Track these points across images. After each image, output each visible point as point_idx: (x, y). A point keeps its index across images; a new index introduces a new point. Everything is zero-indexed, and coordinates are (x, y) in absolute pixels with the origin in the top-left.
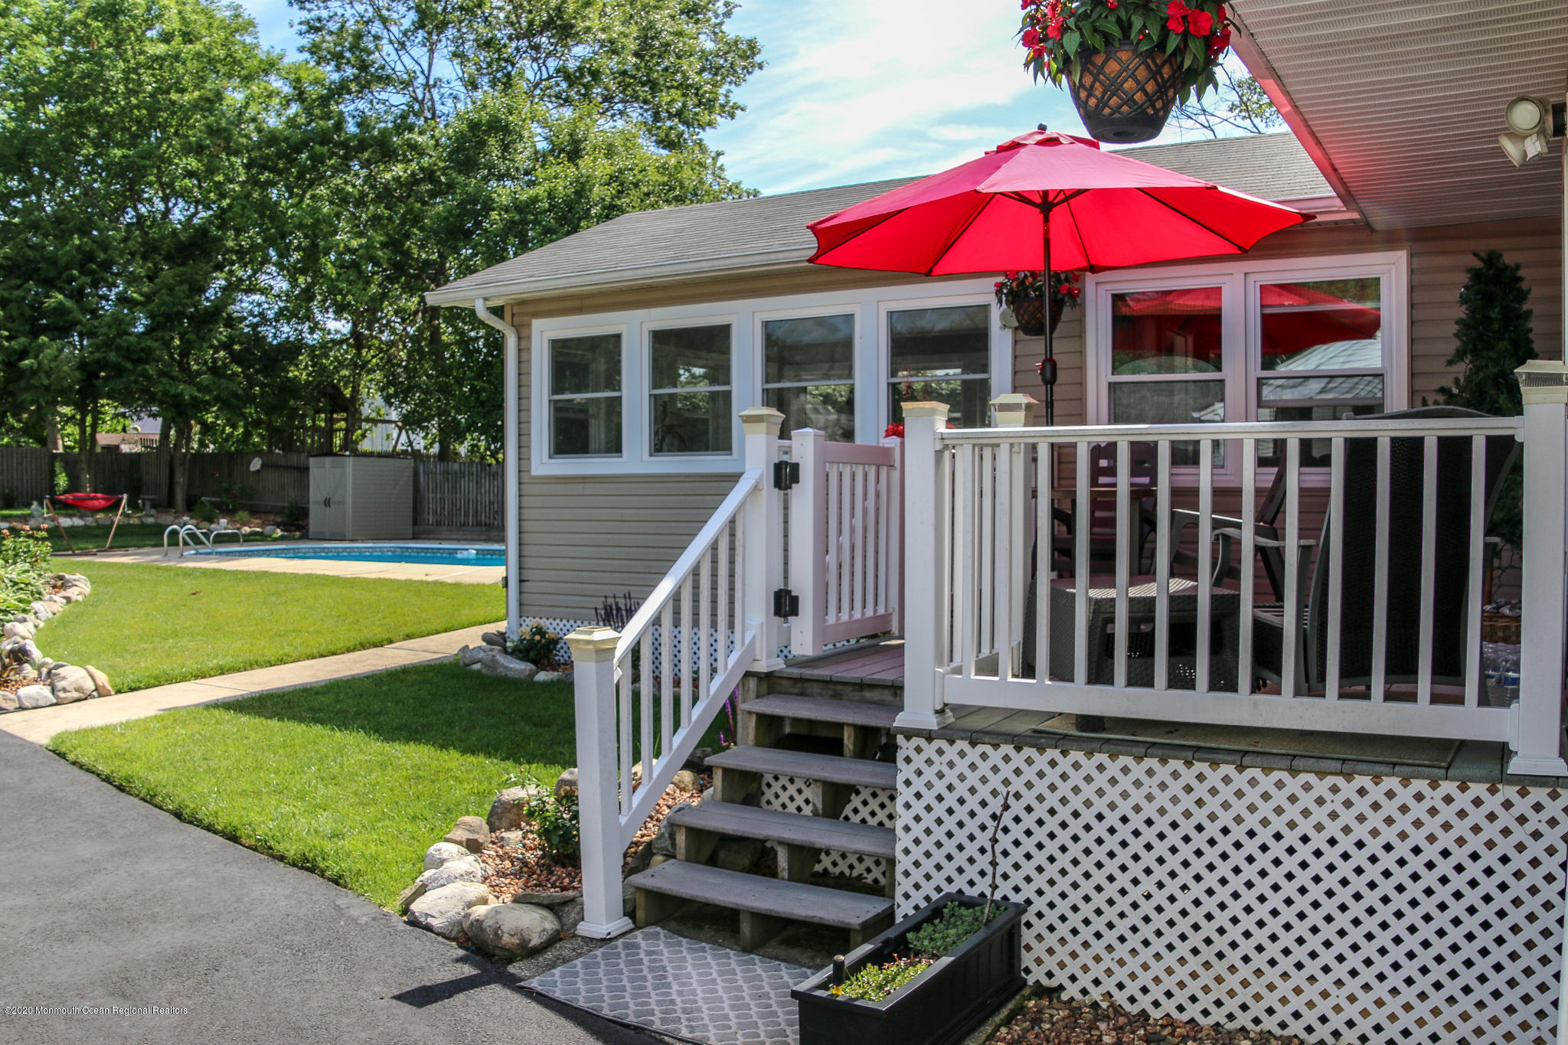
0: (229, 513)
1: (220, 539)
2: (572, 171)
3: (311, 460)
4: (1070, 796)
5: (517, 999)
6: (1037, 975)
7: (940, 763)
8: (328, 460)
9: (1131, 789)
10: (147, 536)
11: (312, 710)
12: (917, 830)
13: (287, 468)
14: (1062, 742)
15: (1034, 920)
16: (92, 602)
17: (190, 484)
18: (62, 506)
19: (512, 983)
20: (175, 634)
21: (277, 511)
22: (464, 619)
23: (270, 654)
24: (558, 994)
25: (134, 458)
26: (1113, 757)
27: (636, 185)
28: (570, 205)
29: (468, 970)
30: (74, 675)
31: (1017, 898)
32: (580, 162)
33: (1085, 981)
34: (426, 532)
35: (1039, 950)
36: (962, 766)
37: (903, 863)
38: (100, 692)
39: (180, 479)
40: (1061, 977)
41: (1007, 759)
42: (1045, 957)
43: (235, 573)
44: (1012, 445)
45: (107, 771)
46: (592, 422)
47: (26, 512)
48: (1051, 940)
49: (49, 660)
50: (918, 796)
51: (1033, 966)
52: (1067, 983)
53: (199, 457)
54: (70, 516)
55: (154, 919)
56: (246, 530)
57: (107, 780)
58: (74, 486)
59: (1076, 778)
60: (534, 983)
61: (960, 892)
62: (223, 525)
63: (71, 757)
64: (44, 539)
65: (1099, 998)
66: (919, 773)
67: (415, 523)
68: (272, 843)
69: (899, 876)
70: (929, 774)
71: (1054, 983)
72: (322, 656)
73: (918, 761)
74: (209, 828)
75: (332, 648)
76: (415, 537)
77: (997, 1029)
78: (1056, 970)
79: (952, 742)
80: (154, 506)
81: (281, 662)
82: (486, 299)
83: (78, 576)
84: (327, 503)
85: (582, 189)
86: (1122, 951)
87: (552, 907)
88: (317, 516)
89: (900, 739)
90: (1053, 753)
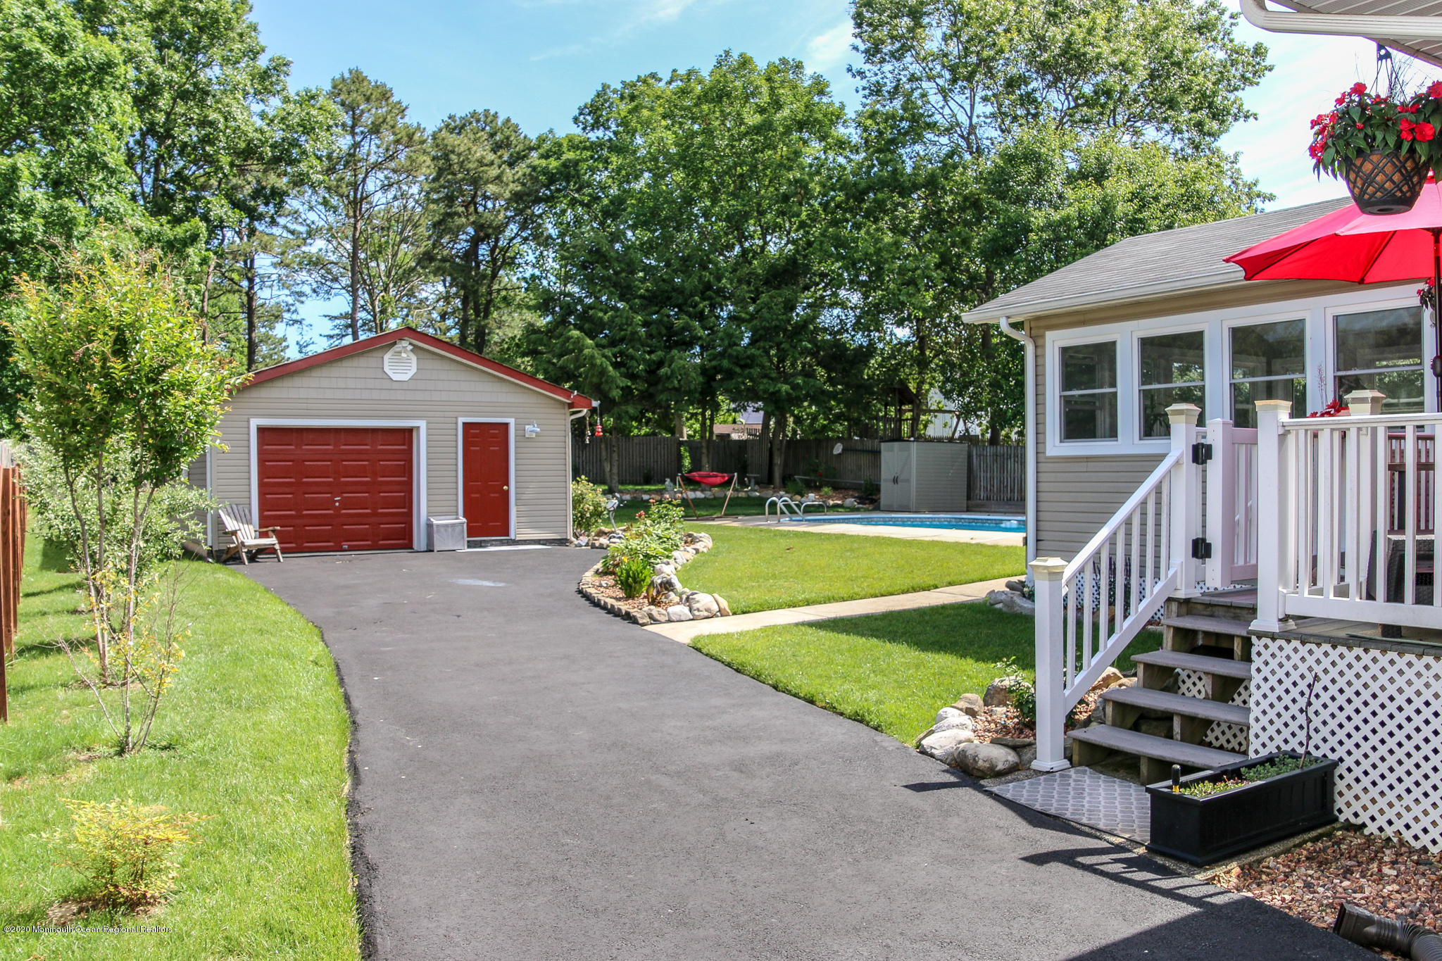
0: (817, 489)
1: (809, 510)
2: (1098, 192)
3: (883, 445)
4: (1370, 682)
5: (980, 796)
6: (1347, 815)
7: (1281, 657)
8: (896, 444)
9: (1414, 679)
10: (755, 506)
11: (872, 630)
12: (1265, 704)
13: (863, 451)
14: (1366, 643)
15: (1345, 773)
16: (714, 553)
17: (785, 465)
18: (689, 482)
19: (981, 789)
20: (774, 577)
21: (856, 488)
22: (996, 572)
23: (843, 593)
24: (1009, 796)
25: (742, 444)
26: (1401, 654)
27: (1156, 199)
28: (1097, 223)
29: (953, 779)
30: (705, 600)
31: (1333, 757)
32: (1105, 183)
33: (1381, 821)
34: (978, 506)
35: (1349, 796)
36: (1295, 659)
37: (1255, 728)
38: (722, 613)
39: (778, 461)
40: (1364, 818)
41: (1326, 654)
42: (1353, 801)
43: (820, 535)
44: (1359, 429)
45: (728, 660)
46: (1098, 413)
47: (660, 487)
48: (1357, 789)
49: (686, 590)
50: (1266, 679)
51: (1344, 808)
52: (1368, 822)
53: (792, 443)
54: (694, 490)
55: (760, 738)
56: (831, 502)
57: (729, 665)
58: (696, 465)
59: (1375, 669)
60: (995, 789)
61: (1293, 750)
62: (812, 498)
63: (704, 651)
64: (677, 506)
65: (1391, 835)
66: (1267, 663)
67: (969, 498)
68: (835, 705)
69: (1252, 737)
70: (1273, 664)
71: (1359, 821)
72: (882, 595)
73: (1266, 655)
74: (795, 695)
75: (890, 590)
76: (968, 510)
77: (1305, 842)
78: (1361, 812)
79: (1289, 641)
80: (757, 483)
81: (852, 598)
82: (1008, 317)
83: (703, 534)
84: (895, 481)
85: (1107, 207)
86: (1408, 799)
87: (1015, 748)
88: (887, 492)
89: (1254, 639)
90: (1358, 651)
